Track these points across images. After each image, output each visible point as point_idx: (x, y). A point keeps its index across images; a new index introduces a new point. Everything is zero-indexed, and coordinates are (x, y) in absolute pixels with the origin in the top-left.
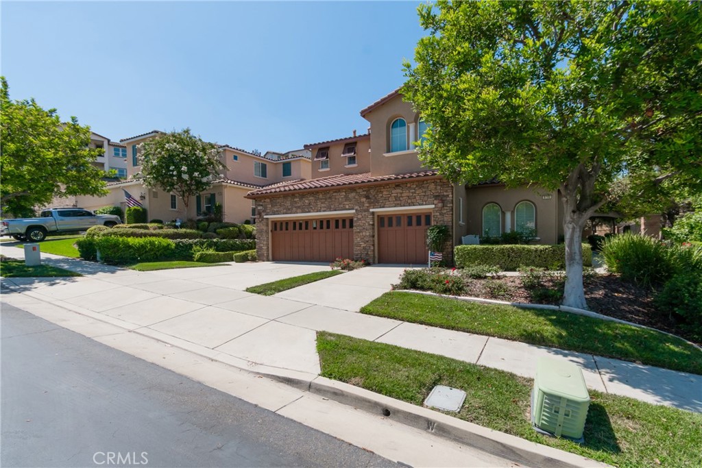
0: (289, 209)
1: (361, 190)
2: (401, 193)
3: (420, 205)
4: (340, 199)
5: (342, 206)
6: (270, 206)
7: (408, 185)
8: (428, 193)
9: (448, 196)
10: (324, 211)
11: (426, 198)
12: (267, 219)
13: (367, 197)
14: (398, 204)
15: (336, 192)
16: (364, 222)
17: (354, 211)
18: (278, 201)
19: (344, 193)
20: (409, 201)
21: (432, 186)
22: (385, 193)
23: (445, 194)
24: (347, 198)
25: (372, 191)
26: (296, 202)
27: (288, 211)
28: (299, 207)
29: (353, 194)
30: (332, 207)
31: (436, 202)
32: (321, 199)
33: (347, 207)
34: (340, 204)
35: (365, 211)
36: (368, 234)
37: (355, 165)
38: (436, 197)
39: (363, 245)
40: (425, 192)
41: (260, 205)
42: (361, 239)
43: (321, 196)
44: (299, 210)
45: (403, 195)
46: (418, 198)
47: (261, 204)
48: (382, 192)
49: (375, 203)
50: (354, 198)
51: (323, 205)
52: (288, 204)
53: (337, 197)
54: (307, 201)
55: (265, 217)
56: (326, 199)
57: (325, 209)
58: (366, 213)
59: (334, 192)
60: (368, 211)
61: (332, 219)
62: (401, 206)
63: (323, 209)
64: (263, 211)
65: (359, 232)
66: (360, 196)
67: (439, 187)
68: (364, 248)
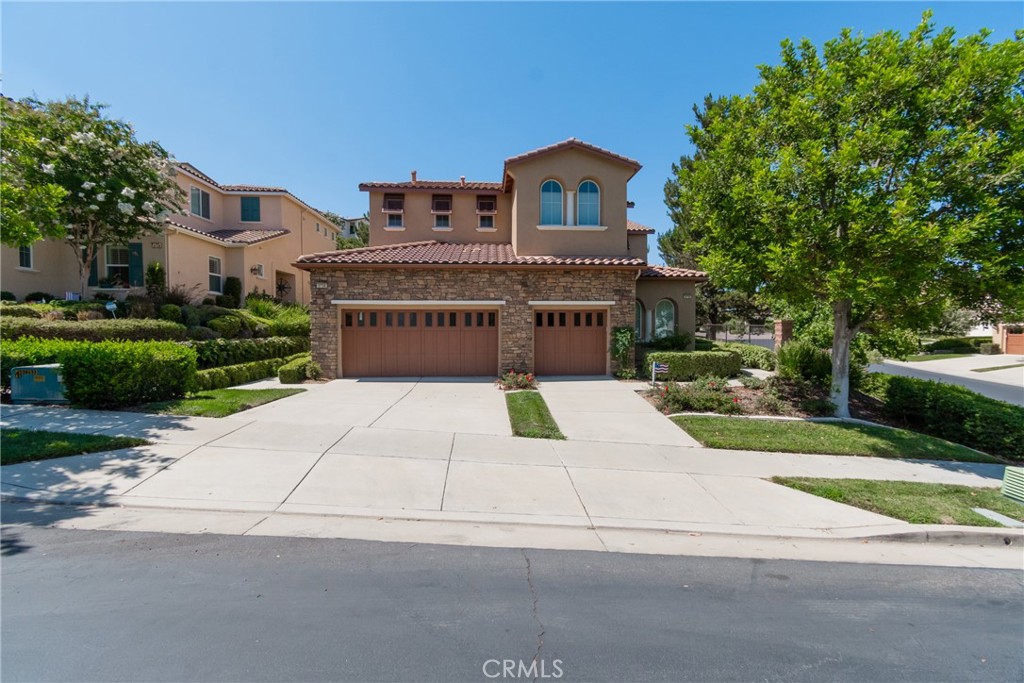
0: (385, 292)
1: (514, 274)
2: (572, 283)
3: (596, 300)
4: (481, 284)
5: (483, 293)
6: (345, 284)
7: (582, 273)
8: (607, 286)
9: (630, 291)
10: (452, 299)
11: (603, 292)
12: (336, 305)
13: (524, 284)
14: (567, 297)
15: (473, 272)
16: (518, 318)
17: (504, 303)
18: (362, 276)
19: (487, 276)
20: (583, 294)
21: (612, 278)
22: (550, 280)
23: (627, 288)
24: (491, 283)
25: (530, 277)
26: (399, 282)
27: (384, 294)
28: (406, 290)
29: (502, 278)
30: (467, 294)
31: (616, 298)
32: (448, 281)
33: (492, 295)
34: (480, 290)
35: (520, 303)
36: (524, 336)
37: (449, 229)
38: (617, 292)
39: (517, 351)
40: (603, 284)
41: (320, 281)
42: (514, 342)
43: (447, 276)
44: (404, 295)
45: (575, 285)
46: (593, 291)
47: (325, 279)
48: (545, 279)
49: (535, 294)
50: (504, 284)
51: (450, 290)
52: (384, 283)
53: (475, 280)
54: (421, 282)
55: (333, 302)
56: (456, 282)
57: (454, 296)
58: (522, 306)
59: (470, 272)
60: (524, 303)
61: (460, 311)
62: (572, 300)
63: (450, 296)
64: (329, 292)
65: (511, 333)
66: (514, 282)
67: (620, 280)
68: (518, 355)
